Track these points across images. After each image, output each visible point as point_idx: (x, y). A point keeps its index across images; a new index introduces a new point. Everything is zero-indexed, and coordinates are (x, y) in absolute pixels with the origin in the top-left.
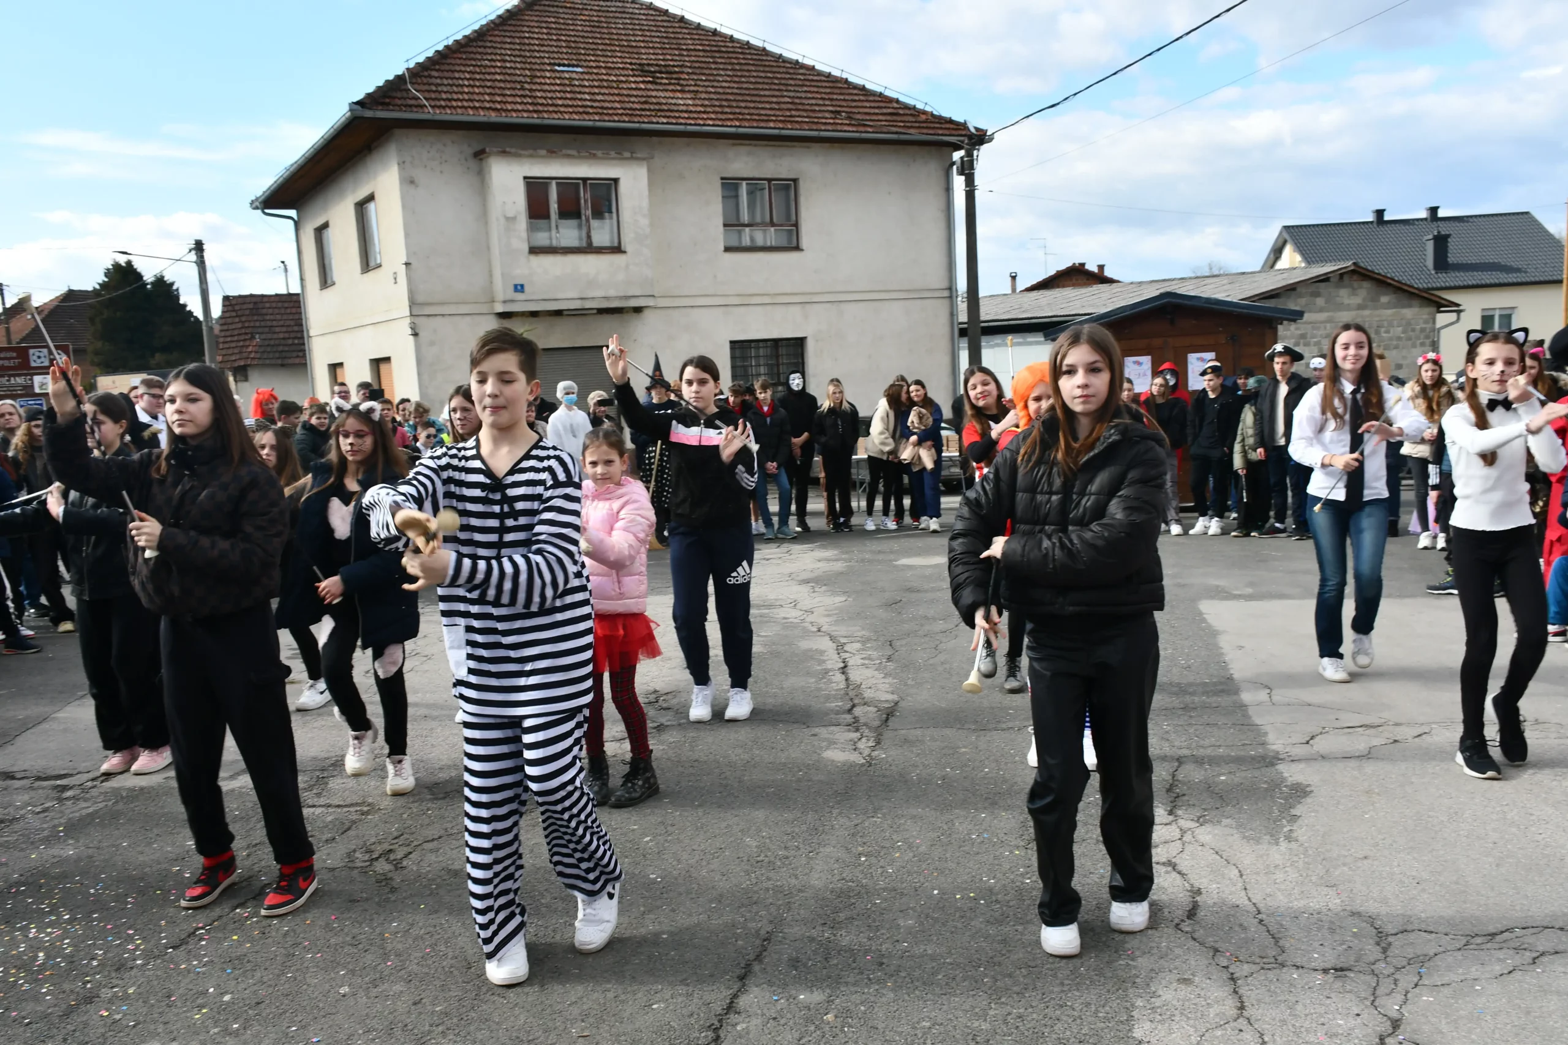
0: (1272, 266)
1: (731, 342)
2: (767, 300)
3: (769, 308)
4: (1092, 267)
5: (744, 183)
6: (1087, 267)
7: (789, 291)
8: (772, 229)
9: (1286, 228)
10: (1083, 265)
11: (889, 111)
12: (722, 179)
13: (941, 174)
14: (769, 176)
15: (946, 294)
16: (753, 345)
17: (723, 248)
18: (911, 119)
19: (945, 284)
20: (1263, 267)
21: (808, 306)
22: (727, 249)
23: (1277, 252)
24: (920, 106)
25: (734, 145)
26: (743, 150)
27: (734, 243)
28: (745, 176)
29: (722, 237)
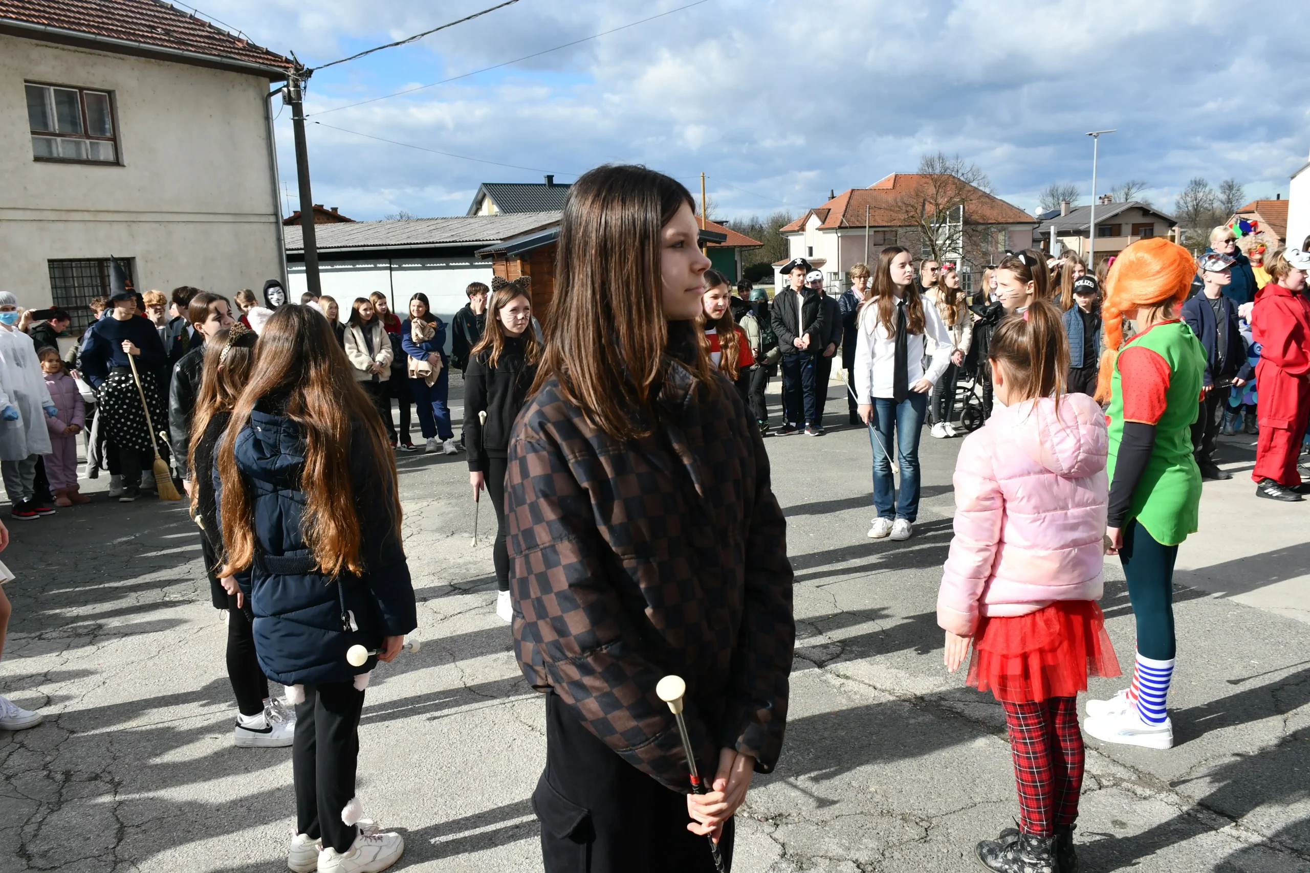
0: (476, 213)
1: (50, 261)
2: (87, 217)
3: (92, 225)
4: (327, 207)
5: (52, 88)
6: (325, 208)
7: (112, 209)
8: (88, 141)
9: (485, 185)
10: (322, 206)
11: (204, 34)
12: (26, 81)
13: (259, 103)
14: (80, 84)
15: (273, 219)
16: (74, 264)
17: (32, 158)
18: (228, 44)
19: (270, 210)
20: (468, 214)
21: (134, 225)
22: (37, 159)
23: (479, 204)
24: (234, 33)
25: (37, 45)
26: (48, 52)
27: (44, 153)
28: (54, 81)
29: (30, 145)
